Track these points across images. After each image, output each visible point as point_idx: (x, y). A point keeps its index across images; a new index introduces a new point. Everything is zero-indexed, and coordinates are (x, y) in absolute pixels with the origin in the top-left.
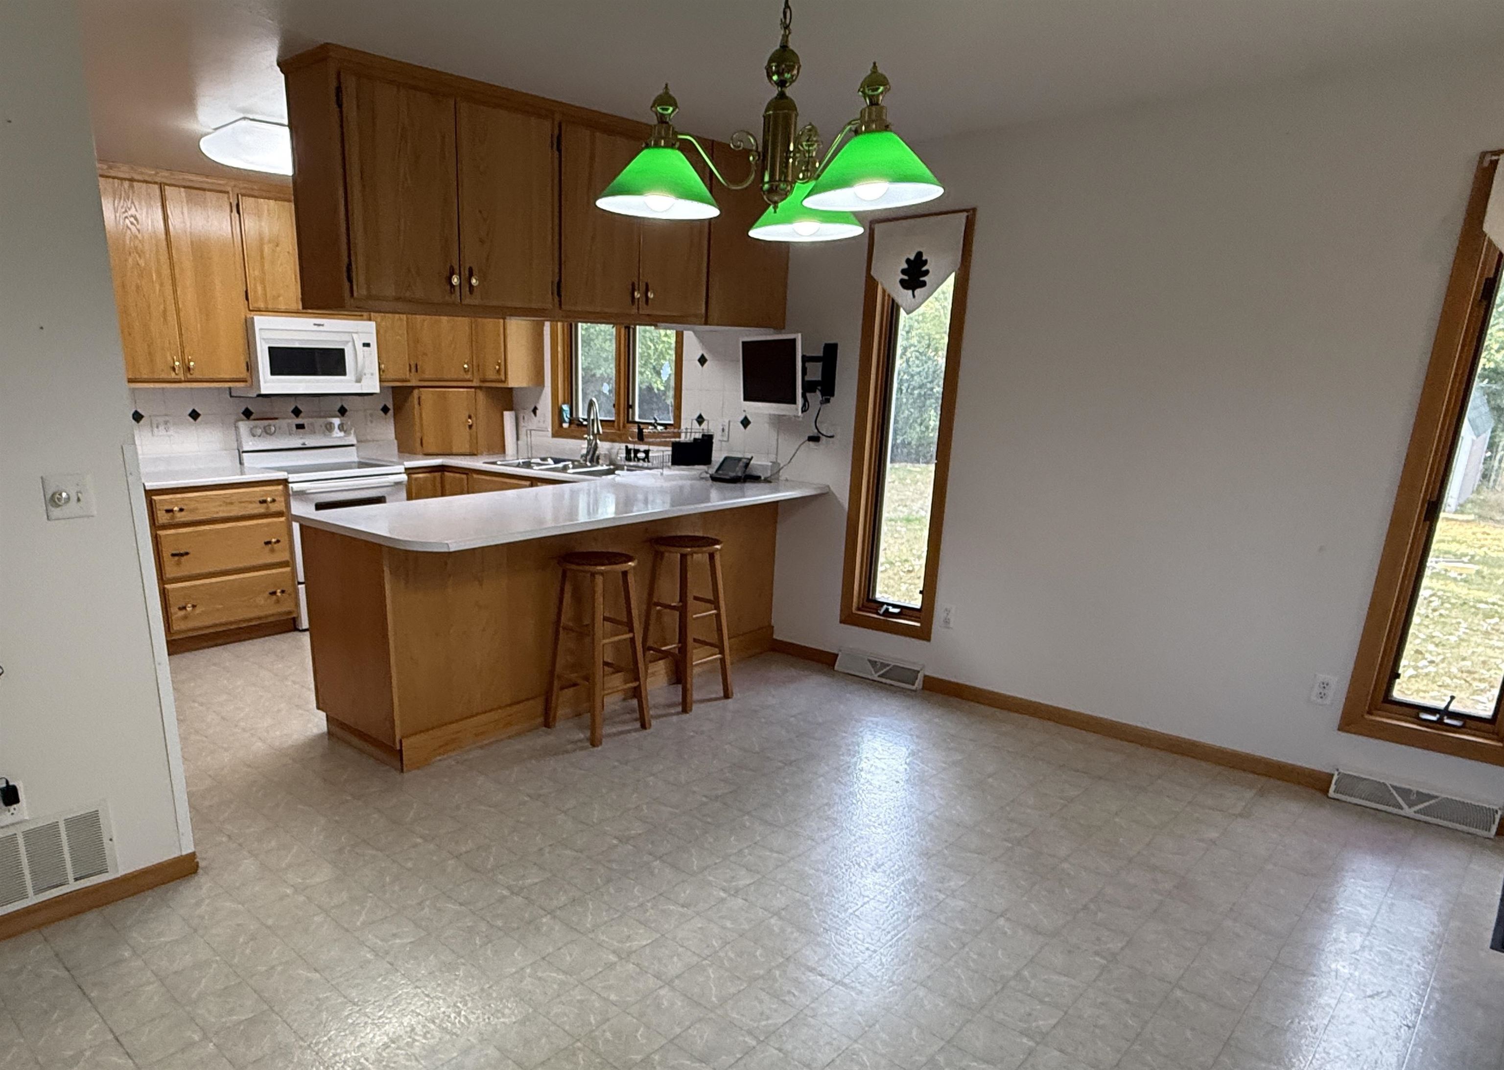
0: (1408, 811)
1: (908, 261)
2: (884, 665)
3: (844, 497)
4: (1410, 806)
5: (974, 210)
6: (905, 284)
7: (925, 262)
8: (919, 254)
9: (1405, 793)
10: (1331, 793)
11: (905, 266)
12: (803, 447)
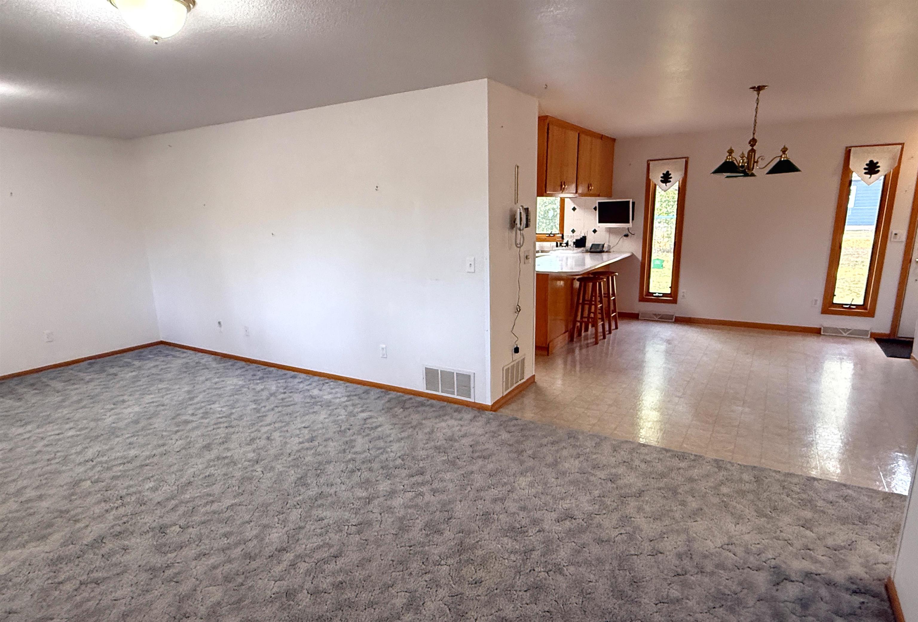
0: (845, 334)
1: (663, 174)
2: (659, 315)
3: (640, 257)
4: (845, 333)
5: (688, 158)
6: (662, 181)
7: (670, 174)
8: (668, 172)
9: (843, 329)
10: (822, 333)
11: (662, 175)
12: (621, 240)
